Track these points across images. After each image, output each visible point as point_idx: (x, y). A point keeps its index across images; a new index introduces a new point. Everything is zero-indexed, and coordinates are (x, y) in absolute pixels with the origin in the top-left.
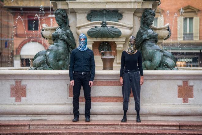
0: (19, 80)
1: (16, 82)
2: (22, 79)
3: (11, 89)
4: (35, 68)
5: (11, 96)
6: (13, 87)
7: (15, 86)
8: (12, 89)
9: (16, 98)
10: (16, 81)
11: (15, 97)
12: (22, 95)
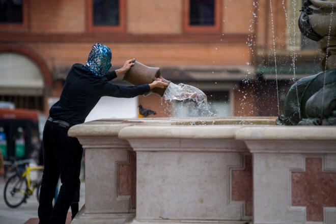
0: (317, 154)
1: (306, 161)
2: (326, 154)
3: (293, 180)
4: (318, 122)
5: (294, 203)
6: (299, 175)
7: (306, 174)
8: (295, 183)
9: (308, 208)
10: (307, 159)
11: (304, 205)
12: (327, 201)
